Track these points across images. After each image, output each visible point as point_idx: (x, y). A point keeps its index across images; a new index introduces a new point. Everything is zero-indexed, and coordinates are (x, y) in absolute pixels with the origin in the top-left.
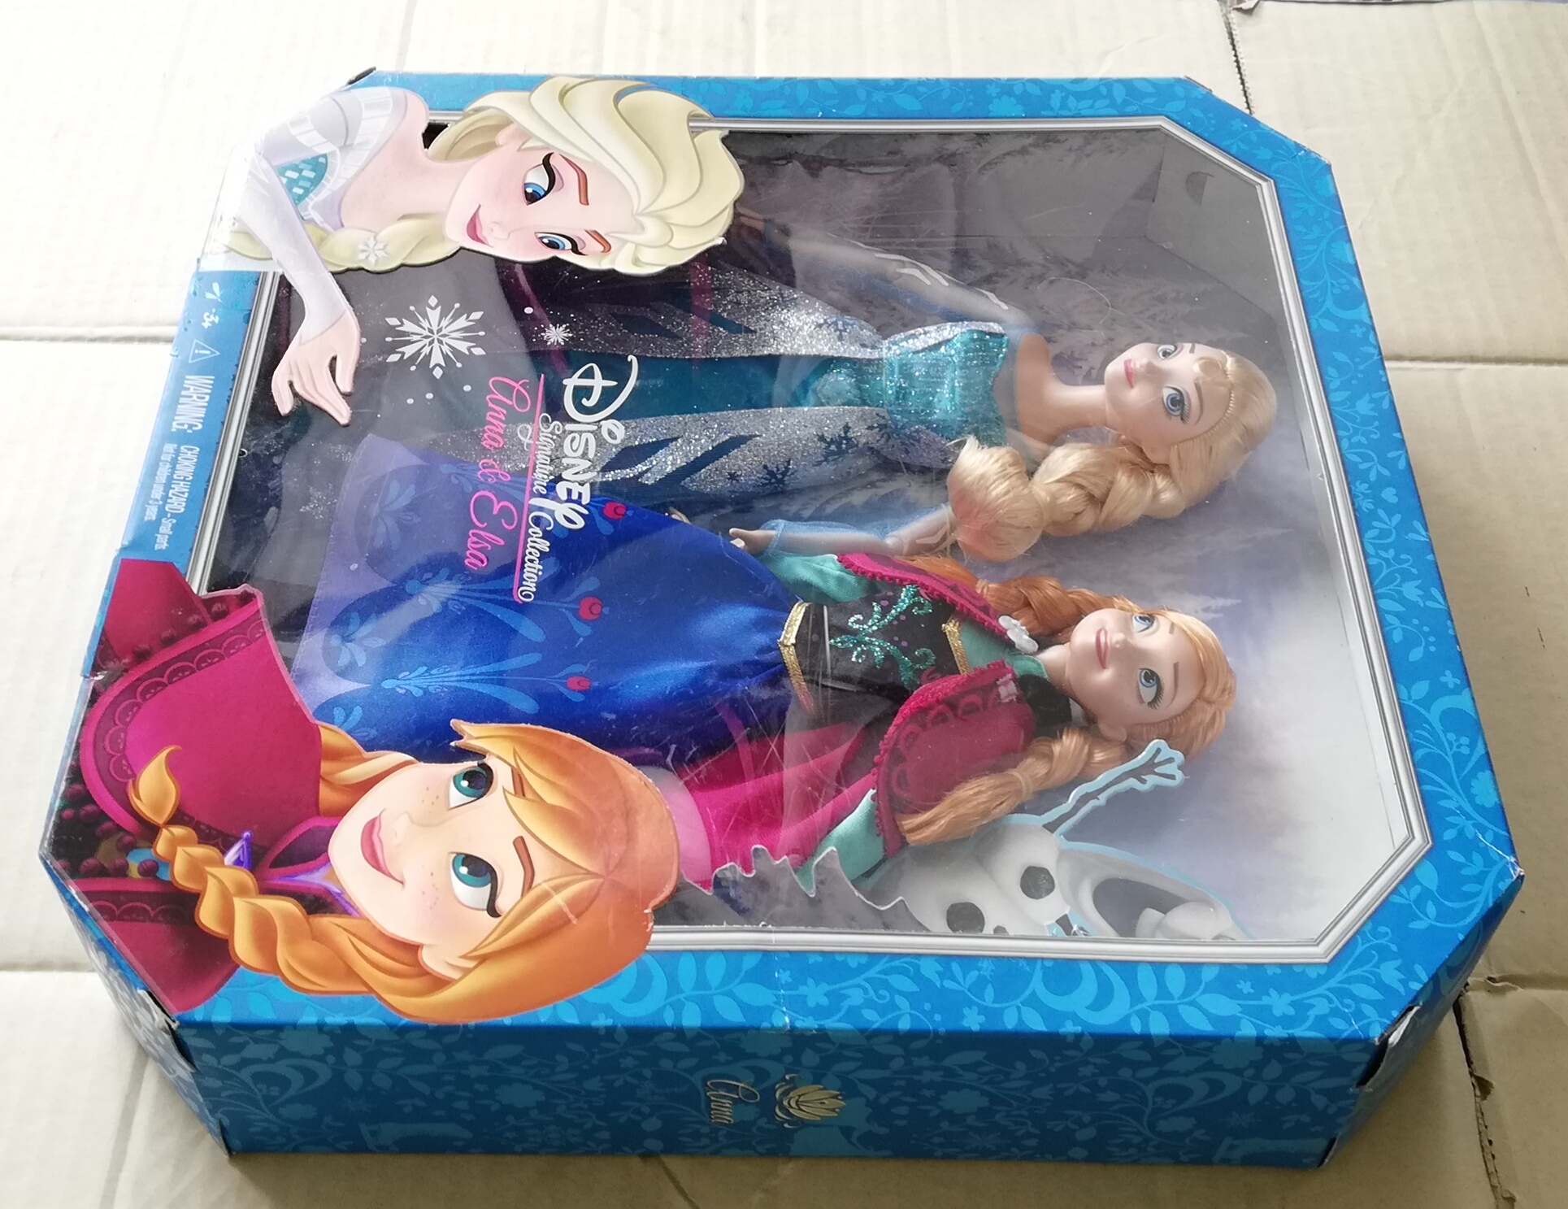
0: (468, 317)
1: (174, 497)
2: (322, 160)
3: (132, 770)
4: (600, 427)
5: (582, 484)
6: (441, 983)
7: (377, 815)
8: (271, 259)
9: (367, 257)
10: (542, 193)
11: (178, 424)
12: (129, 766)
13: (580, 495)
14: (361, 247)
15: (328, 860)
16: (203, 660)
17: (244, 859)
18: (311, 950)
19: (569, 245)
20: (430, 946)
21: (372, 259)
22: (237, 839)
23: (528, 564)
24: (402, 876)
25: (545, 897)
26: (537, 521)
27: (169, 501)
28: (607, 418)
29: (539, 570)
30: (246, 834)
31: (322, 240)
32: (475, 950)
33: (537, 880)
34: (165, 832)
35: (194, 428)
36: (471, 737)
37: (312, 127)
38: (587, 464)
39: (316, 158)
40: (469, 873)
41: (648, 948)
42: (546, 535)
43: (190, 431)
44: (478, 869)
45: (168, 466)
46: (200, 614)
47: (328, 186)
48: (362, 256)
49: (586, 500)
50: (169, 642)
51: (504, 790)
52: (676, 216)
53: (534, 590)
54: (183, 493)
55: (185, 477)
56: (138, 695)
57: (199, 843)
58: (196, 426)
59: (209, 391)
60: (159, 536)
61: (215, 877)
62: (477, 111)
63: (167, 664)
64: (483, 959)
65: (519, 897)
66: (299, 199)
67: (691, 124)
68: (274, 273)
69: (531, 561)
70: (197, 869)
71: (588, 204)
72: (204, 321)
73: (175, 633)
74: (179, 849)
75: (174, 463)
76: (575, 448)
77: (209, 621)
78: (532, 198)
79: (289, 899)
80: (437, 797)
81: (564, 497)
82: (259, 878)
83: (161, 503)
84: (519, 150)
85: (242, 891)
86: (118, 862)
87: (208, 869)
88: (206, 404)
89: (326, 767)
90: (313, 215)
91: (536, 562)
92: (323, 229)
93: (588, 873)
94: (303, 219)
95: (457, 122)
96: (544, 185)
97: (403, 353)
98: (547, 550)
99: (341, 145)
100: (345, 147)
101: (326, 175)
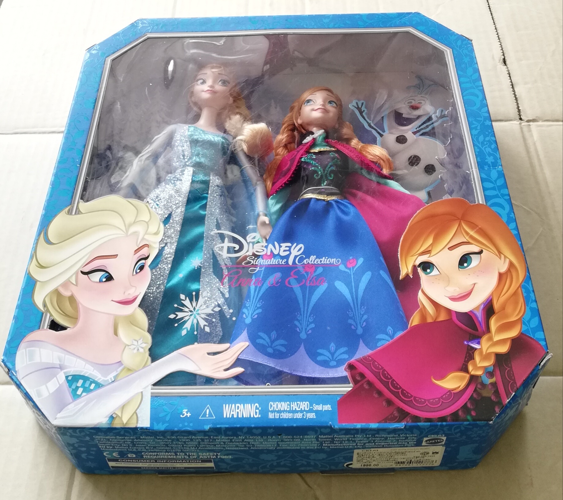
1: (301, 407)
2: (70, 378)
3: (448, 392)
4: (250, 242)
5: (280, 247)
6: (511, 264)
7: (448, 298)
8: (142, 392)
9: (142, 348)
10: (107, 274)
11: (256, 415)
12: (445, 394)
13: (286, 247)
14: (135, 351)
15: (471, 311)
16: (387, 378)
17: (477, 341)
18: (509, 309)
19: (143, 261)
20: (498, 270)
21: (144, 345)
22: (469, 345)
23: (323, 262)
24: (473, 284)
25: (472, 237)
26: (301, 260)
27: (303, 409)
28: (246, 240)
29: (325, 258)
30: (465, 343)
31: (129, 370)
32: (497, 256)
33: (465, 241)
34: (473, 373)
35: (258, 407)
36: (407, 272)
38: (270, 246)
39: (68, 381)
40: (466, 263)
41: (485, 204)
42: (308, 257)
43: (260, 409)
44: (464, 260)
45: (282, 414)
46: (363, 384)
47: (90, 372)
48: (141, 350)
49: (289, 244)
50: (380, 393)
51: (429, 257)
53: (335, 259)
54: (297, 404)
55: (288, 405)
56: (411, 399)
57: (474, 359)
58: (256, 406)
59: (233, 405)
60: (324, 410)
61: (487, 350)
62: (45, 305)
63: (391, 391)
64: (500, 252)
65: (473, 245)
66: (99, 386)
67: (74, 213)
69: (321, 261)
70: (486, 357)
71: (117, 255)
72: (187, 416)
73: (375, 392)
74: (478, 366)
75: (280, 412)
76: (262, 251)
77: (365, 380)
78: (109, 278)
79: (490, 321)
80: (436, 279)
81: (288, 253)
82: (484, 334)
83: (305, 413)
84: (76, 285)
85: (491, 339)
86: (490, 387)
87: (484, 353)
88: (242, 405)
89: (429, 320)
90: (111, 377)
91: (321, 259)
92: (122, 370)
93: (460, 225)
94: (114, 381)
95: (51, 315)
96: (101, 273)
97: (205, 326)
98: (315, 256)
99: (59, 370)
100: (61, 368)
101: (82, 374)
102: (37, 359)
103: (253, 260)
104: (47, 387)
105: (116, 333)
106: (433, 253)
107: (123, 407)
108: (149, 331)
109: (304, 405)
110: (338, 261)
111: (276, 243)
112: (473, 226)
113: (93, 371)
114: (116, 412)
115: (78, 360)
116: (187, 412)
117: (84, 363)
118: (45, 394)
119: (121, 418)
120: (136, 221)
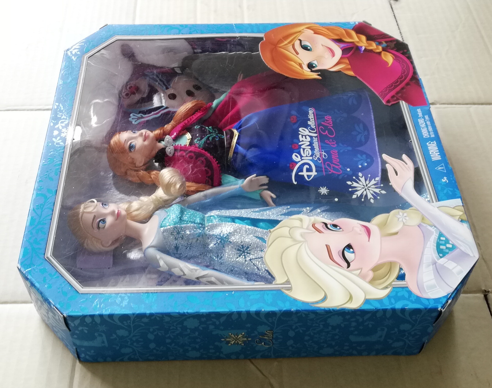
0: (357, 195)
2: (441, 255)
3: (395, 60)
4: (301, 158)
5: (303, 141)
8: (438, 208)
9: (403, 215)
10: (346, 249)
11: (434, 143)
12: (397, 61)
13: (302, 137)
14: (407, 218)
15: (341, 49)
16: (392, 86)
17: (360, 48)
18: (338, 33)
19: (329, 226)
20: (312, 34)
21: (401, 214)
23: (313, 118)
24: (322, 46)
25: (289, 43)
26: (313, 129)
28: (299, 161)
29: (309, 116)
30: (362, 52)
31: (423, 219)
32: (302, 33)
33: (292, 46)
34: (381, 50)
36: (316, 75)
37: (453, 271)
38: (302, 147)
39: (444, 256)
40: (307, 47)
42: (310, 125)
43: (430, 142)
44: (305, 48)
45: (430, 131)
46: (399, 96)
48: (405, 215)
49: (300, 136)
50: (403, 88)
52: (289, 242)
53: (309, 111)
54: (421, 124)
55: (423, 129)
56: (403, 75)
57: (372, 49)
58: (429, 144)
59: (432, 155)
60: (421, 112)
61: (365, 44)
62: (386, 288)
63: (400, 84)
64: (300, 32)
65: (295, 43)
66: (441, 235)
67: (290, 286)
68: (433, 202)
69: (312, 118)
70: (370, 44)
71: (326, 245)
72: (446, 179)
73: (403, 91)
74: (376, 48)
75: (429, 132)
76: (307, 151)
77: (395, 95)
78: (349, 247)
79: (346, 41)
80: (320, 62)
81: (307, 137)
82: (355, 44)
83: (426, 120)
84: (362, 269)
85: (358, 42)
86: (388, 44)
87: (368, 45)
88: (430, 151)
89: (349, 67)
90: (432, 229)
91: (310, 119)
92: (425, 223)
93: (280, 47)
94: (435, 227)
95: (393, 281)
96: (346, 253)
97: (375, 180)
98: (308, 122)
99: (437, 264)
100: (435, 263)
101: (436, 248)
102: (433, 282)
103: (316, 156)
104: (453, 269)
105: (396, 233)
106: (301, 62)
107: (452, 216)
108: (389, 213)
109: (421, 121)
110: (310, 109)
111: (300, 144)
112: (281, 41)
113: (431, 241)
114: (457, 219)
115: (425, 253)
116: (444, 179)
117: (426, 249)
118: (459, 268)
119: (460, 216)
120: (290, 237)
